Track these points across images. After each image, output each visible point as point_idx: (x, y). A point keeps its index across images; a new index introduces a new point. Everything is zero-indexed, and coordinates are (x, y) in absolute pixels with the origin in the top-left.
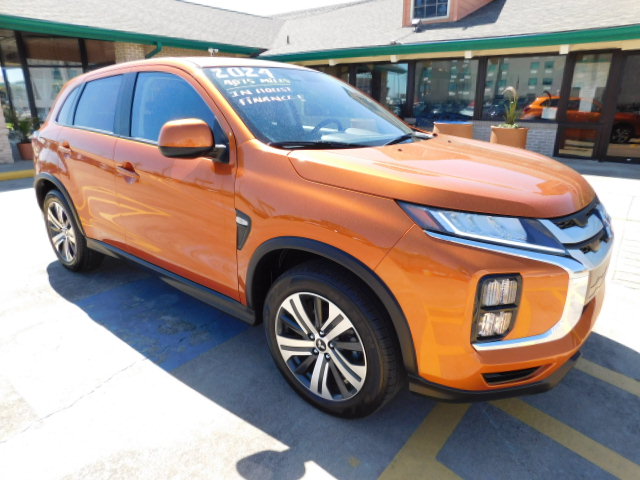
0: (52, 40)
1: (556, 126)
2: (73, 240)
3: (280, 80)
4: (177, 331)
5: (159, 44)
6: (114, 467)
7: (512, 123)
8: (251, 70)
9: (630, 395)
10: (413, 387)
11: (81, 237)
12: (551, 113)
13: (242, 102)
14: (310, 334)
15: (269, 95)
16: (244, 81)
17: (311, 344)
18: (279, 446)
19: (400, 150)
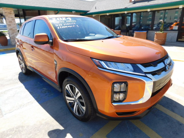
0: (31, 11)
1: (177, 32)
2: (24, 66)
3: (73, 21)
4: (45, 92)
5: (59, 11)
6: (16, 130)
7: (161, 31)
8: (65, 18)
9: (177, 121)
10: (98, 115)
11: (26, 66)
12: (176, 28)
13: (58, 28)
14: (73, 96)
15: (67, 25)
16: (61, 22)
17: (73, 99)
18: (61, 128)
19: (102, 41)
